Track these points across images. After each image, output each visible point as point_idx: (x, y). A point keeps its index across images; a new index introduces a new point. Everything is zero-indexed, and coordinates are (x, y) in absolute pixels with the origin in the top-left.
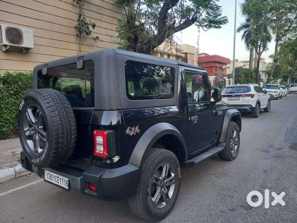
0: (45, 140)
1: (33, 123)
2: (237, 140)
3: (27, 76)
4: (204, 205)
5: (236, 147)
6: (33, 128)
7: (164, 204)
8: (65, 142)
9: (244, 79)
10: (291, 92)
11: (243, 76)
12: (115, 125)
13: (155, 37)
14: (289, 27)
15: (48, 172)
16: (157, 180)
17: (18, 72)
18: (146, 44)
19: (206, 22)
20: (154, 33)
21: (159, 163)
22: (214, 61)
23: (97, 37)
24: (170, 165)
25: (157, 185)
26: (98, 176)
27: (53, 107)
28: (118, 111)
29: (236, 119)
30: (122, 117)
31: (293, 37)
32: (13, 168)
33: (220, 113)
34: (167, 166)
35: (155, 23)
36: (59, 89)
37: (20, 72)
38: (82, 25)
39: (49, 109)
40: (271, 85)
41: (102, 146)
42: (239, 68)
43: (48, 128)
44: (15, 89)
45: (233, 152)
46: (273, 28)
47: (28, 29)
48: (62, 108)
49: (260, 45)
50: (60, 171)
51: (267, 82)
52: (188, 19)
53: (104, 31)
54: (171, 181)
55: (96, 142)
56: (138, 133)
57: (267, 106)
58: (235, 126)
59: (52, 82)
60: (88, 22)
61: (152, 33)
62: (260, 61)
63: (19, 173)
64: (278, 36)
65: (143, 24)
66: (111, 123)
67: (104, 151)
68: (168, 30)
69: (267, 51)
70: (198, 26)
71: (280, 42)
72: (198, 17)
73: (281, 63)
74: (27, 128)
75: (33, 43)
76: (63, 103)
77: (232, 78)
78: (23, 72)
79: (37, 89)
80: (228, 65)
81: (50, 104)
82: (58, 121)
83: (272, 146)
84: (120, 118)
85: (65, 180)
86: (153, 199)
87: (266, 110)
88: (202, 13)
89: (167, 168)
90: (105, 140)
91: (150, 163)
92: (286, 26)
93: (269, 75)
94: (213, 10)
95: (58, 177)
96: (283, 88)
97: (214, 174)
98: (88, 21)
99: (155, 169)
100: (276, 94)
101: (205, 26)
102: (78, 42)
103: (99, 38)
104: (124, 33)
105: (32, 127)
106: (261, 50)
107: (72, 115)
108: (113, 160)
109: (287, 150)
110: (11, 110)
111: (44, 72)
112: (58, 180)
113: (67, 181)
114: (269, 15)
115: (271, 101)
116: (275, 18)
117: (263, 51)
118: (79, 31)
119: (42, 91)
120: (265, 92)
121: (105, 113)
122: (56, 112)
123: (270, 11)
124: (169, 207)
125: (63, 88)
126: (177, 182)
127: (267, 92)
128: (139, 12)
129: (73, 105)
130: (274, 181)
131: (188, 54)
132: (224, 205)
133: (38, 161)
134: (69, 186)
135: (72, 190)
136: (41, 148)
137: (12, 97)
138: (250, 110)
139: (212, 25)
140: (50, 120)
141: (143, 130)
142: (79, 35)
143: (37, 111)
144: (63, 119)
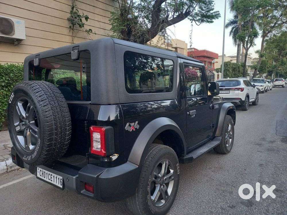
0: (37, 136)
1: (23, 118)
2: (231, 133)
3: (18, 68)
4: (203, 201)
5: (231, 140)
6: (24, 123)
7: (163, 201)
8: (58, 138)
9: (232, 73)
10: (275, 86)
11: (231, 70)
12: (113, 121)
13: (148, 31)
14: (275, 24)
15: (40, 169)
16: (156, 177)
17: (9, 64)
18: (140, 37)
19: (199, 16)
20: (147, 27)
21: (159, 159)
22: (202, 55)
23: (90, 30)
24: (169, 161)
25: (157, 182)
26: (96, 176)
27: (46, 101)
28: (116, 105)
29: (231, 112)
30: (120, 111)
31: (278, 34)
32: (4, 162)
33: (217, 107)
34: (166, 162)
35: (148, 17)
36: (52, 82)
37: (11, 63)
38: (75, 17)
39: (41, 103)
40: (257, 79)
41: (99, 144)
42: (227, 62)
43: (40, 123)
44: (6, 81)
45: (227, 145)
46: (260, 25)
47: (19, 20)
48: (56, 101)
49: (248, 40)
50: (53, 169)
51: (253, 77)
52: (182, 13)
53: (97, 24)
54: (170, 177)
55: (92, 139)
56: (138, 128)
57: (255, 100)
58: (230, 120)
59: (45, 74)
60: (81, 15)
61: (146, 27)
62: (247, 56)
63: (11, 167)
64: (264, 32)
65: (136, 17)
66: (109, 118)
67: (101, 148)
68: (162, 24)
69: (254, 46)
70: (191, 20)
71: (266, 38)
72: (191, 11)
73: (266, 58)
74: (18, 123)
75: (25, 34)
76: (56, 97)
77: (221, 72)
78: (14, 64)
79: (27, 81)
80: (216, 60)
81: (42, 97)
82: (51, 116)
83: (264, 139)
84: (118, 113)
85: (59, 179)
86: (153, 198)
87: (254, 103)
88: (195, 7)
89: (166, 164)
90: (103, 137)
91: (149, 161)
92: (272, 23)
93: (256, 70)
94: (206, 4)
95: (51, 175)
96: (268, 82)
97: (210, 168)
98: (81, 13)
99: (154, 166)
100: (262, 87)
101: (197, 20)
102: (71, 34)
103: (92, 31)
104: (117, 26)
105: (23, 121)
106: (249, 46)
107: (66, 110)
108: (111, 159)
109: (279, 143)
110: (3, 103)
111: (36, 63)
112: (51, 178)
113: (61, 179)
114: (256, 12)
115: (259, 94)
116: (262, 15)
117: (250, 46)
118: (72, 23)
119: (33, 83)
120: (254, 86)
121: (102, 107)
122: (49, 106)
123: (257, 8)
124: (168, 205)
125: (56, 80)
126: (177, 179)
127: (256, 86)
128: (132, 5)
129: (67, 99)
130: (271, 175)
131: (178, 49)
132: (223, 202)
133: (29, 158)
134: (63, 184)
135: (66, 189)
136: (32, 145)
137: (3, 89)
138: (240, 104)
139: (205, 19)
140: (42, 115)
141: (142, 125)
142: (72, 28)
143: (28, 105)
144: (57, 114)
